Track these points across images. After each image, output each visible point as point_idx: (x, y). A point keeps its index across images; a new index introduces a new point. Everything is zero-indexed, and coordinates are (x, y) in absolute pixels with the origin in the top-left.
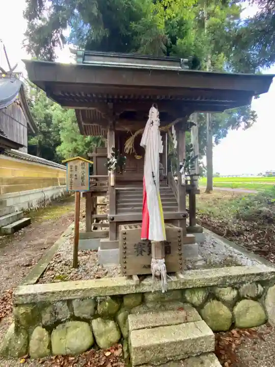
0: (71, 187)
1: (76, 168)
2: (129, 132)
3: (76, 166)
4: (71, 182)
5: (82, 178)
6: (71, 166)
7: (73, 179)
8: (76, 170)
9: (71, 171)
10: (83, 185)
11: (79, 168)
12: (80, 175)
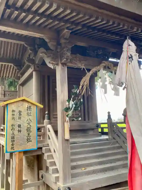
0: (13, 145)
1: (20, 114)
2: (84, 69)
3: (20, 112)
4: (13, 138)
5: (28, 130)
6: (13, 111)
7: (16, 132)
8: (20, 118)
9: (13, 118)
10: (28, 140)
11: (24, 114)
12: (25, 125)
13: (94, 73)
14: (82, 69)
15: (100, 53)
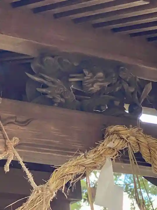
2: (15, 164)
13: (67, 185)
14: (7, 168)
15: (96, 87)
